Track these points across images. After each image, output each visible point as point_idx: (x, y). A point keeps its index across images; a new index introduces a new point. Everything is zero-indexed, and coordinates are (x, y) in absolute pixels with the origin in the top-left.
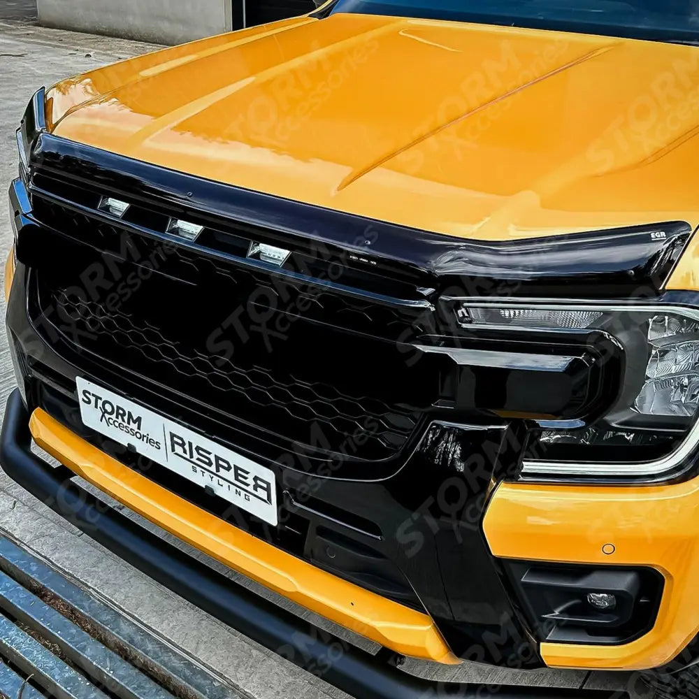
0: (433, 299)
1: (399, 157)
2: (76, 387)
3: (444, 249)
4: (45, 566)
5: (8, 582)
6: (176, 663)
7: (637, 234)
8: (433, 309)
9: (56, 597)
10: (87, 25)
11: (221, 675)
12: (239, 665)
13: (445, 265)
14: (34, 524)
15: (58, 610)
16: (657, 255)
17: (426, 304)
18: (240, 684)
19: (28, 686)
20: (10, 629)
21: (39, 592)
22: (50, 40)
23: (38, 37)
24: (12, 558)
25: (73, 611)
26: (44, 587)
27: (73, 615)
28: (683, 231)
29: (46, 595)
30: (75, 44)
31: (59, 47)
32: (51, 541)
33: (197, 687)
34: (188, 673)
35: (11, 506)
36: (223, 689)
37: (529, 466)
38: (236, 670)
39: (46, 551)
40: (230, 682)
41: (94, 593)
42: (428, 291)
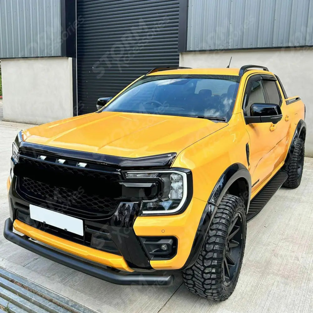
0: (120, 172)
1: (113, 143)
2: (29, 208)
3: (124, 160)
4: (13, 274)
5: (3, 279)
6: (54, 295)
7: (165, 156)
8: (120, 174)
9: (17, 282)
10: (21, 121)
11: (68, 298)
12: (73, 295)
13: (123, 164)
14: (9, 264)
15: (18, 285)
16: (170, 160)
17: (119, 173)
18: (73, 300)
19: (10, 303)
20: (3, 290)
21: (12, 281)
22: (8, 125)
23: (4, 125)
24: (3, 273)
25: (22, 285)
26: (13, 280)
27: (22, 286)
28: (175, 155)
29: (14, 282)
30: (17, 127)
31: (11, 128)
32: (15, 268)
33: (61, 301)
34: (58, 298)
35: (2, 260)
36: (68, 301)
37: (144, 212)
38: (72, 296)
39: (13, 271)
40: (70, 299)
41: (29, 280)
42: (119, 170)
